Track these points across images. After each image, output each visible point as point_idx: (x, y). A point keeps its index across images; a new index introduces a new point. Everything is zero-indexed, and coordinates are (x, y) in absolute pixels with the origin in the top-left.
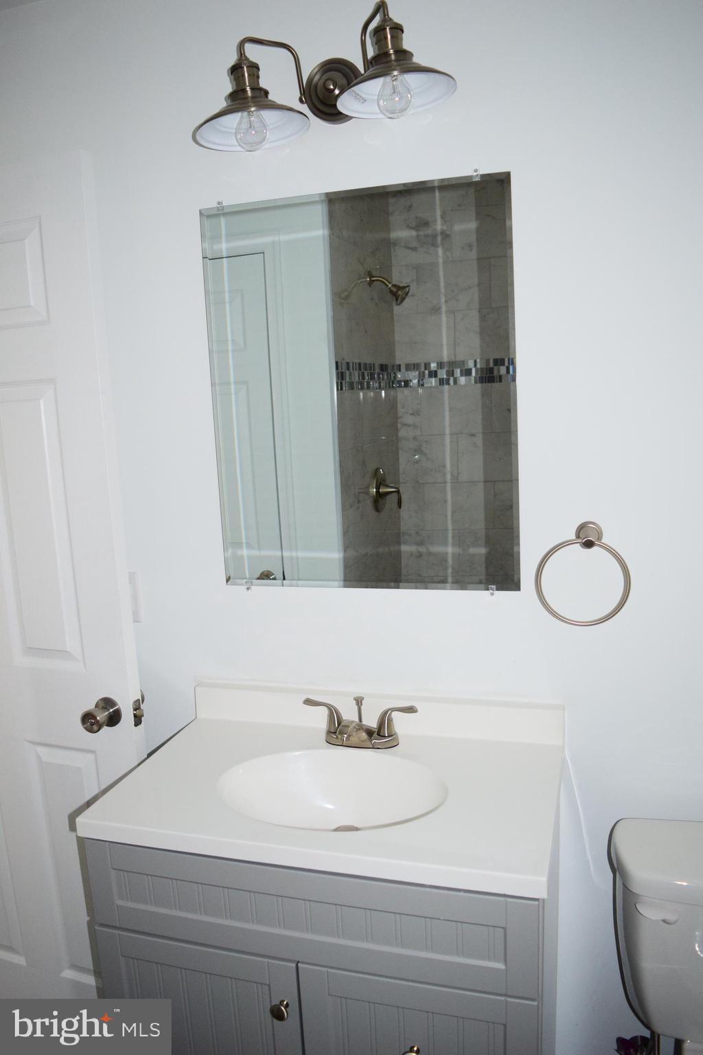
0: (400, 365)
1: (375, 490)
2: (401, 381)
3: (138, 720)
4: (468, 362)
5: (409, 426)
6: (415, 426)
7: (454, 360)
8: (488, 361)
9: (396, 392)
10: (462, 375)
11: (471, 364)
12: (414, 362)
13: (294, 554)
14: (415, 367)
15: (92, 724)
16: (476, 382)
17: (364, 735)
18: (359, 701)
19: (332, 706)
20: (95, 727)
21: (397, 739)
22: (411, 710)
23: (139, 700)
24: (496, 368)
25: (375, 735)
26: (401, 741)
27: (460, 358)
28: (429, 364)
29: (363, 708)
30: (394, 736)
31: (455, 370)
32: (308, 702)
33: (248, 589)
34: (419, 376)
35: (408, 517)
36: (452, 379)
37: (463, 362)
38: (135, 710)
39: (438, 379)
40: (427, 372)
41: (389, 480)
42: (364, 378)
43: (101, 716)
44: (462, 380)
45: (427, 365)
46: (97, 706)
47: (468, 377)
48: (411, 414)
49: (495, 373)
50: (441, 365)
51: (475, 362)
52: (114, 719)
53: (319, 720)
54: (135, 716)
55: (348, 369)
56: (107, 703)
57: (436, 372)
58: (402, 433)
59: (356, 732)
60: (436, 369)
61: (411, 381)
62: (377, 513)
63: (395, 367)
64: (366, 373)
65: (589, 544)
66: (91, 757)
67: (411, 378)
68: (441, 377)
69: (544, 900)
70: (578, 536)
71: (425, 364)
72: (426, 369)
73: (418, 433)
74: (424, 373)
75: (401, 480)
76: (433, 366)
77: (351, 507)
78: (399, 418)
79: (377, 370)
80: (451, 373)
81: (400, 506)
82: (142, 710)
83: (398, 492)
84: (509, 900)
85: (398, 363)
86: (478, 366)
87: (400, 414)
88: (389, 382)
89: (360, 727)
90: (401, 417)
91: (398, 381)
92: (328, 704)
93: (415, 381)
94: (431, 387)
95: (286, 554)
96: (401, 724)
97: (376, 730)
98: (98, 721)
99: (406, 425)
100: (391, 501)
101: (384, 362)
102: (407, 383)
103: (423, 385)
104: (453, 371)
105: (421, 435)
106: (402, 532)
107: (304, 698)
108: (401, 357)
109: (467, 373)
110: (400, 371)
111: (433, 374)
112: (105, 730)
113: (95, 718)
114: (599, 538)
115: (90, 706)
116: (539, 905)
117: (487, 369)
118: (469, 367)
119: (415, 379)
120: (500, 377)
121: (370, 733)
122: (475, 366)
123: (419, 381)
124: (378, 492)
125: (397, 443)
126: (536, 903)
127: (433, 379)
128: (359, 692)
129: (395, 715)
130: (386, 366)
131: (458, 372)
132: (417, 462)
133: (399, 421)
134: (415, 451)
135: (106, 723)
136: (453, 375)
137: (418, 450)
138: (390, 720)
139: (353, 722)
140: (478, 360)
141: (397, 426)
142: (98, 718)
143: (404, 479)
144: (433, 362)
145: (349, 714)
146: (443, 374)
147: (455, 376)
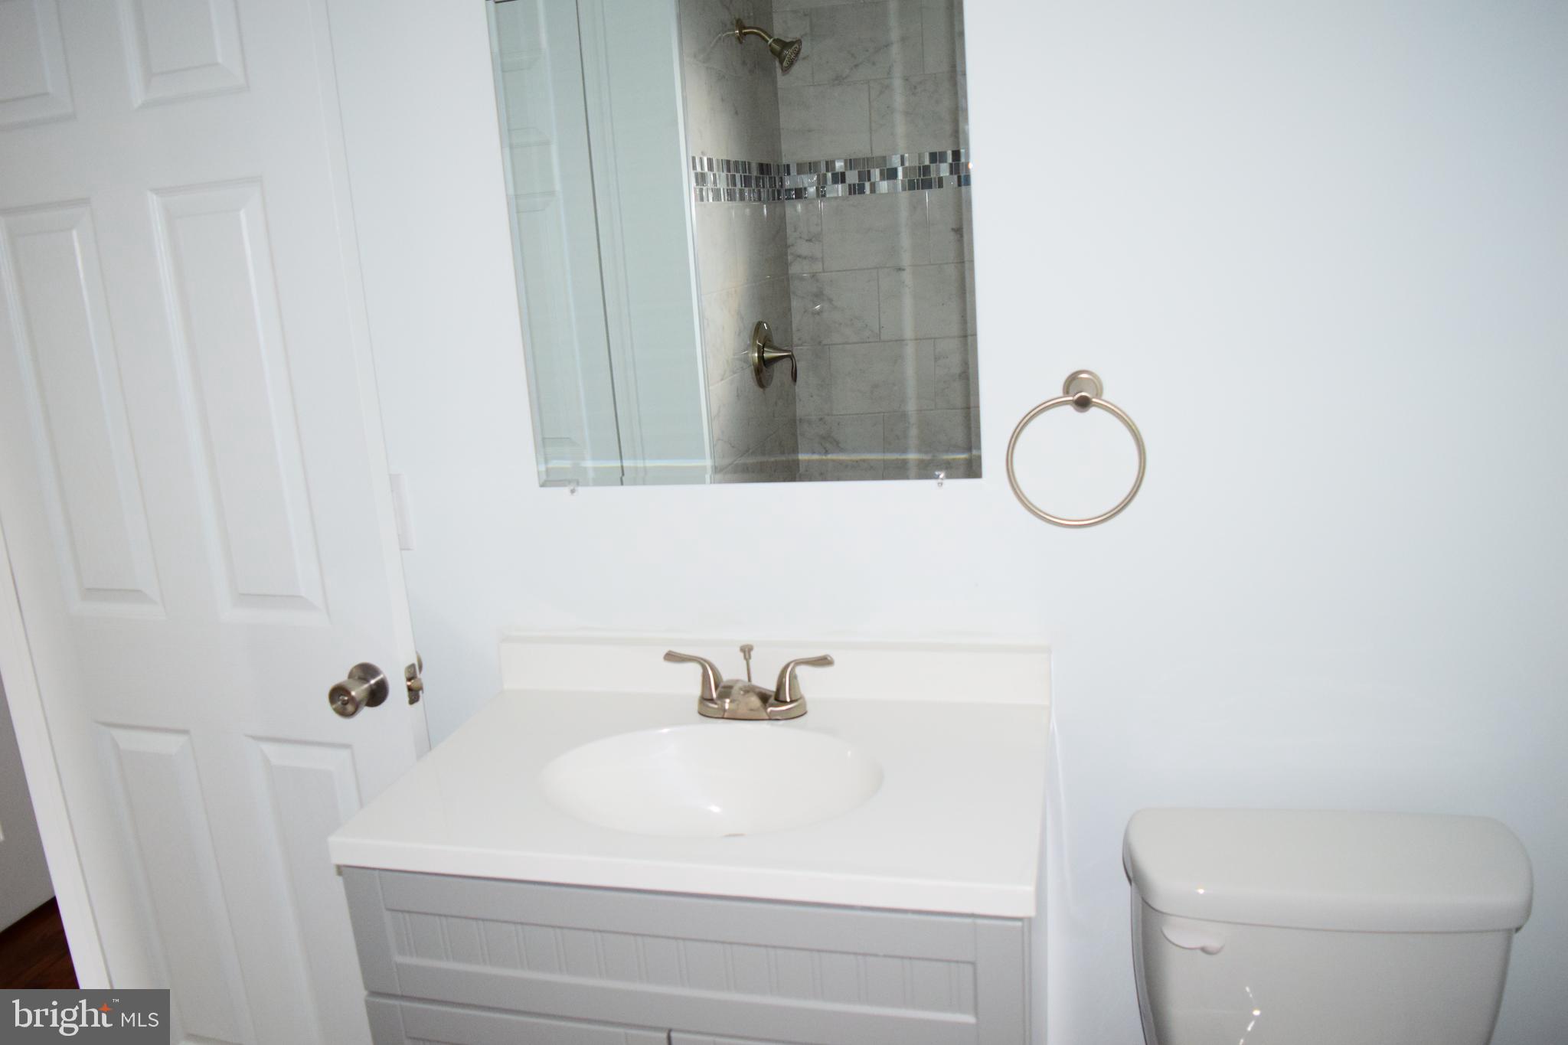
0: (788, 166)
1: (756, 355)
2: (791, 190)
3: (414, 694)
4: (891, 158)
5: (805, 258)
6: (813, 259)
7: (870, 156)
8: (920, 157)
9: (784, 207)
10: (882, 178)
11: (896, 161)
12: (809, 160)
13: (640, 464)
14: (810, 167)
15: (345, 703)
16: (904, 189)
17: (755, 702)
18: (747, 651)
19: (705, 661)
20: (350, 708)
21: (804, 705)
22: (824, 661)
23: (413, 666)
24: (933, 167)
25: (772, 700)
26: (809, 707)
27: (878, 152)
28: (833, 162)
29: (752, 662)
30: (799, 702)
31: (872, 171)
32: (671, 657)
33: (573, 491)
34: (819, 183)
35: (807, 397)
36: (867, 185)
37: (884, 158)
38: (409, 679)
39: (846, 185)
40: (829, 175)
41: (777, 339)
42: (735, 185)
43: (358, 691)
44: (884, 186)
45: (830, 165)
46: (351, 676)
47: (891, 181)
48: (807, 240)
49: (933, 175)
50: (851, 163)
51: (902, 158)
52: (377, 695)
53: (689, 682)
54: (410, 689)
55: (711, 168)
56: (366, 671)
57: (843, 174)
58: (795, 269)
59: (744, 695)
60: (843, 170)
61: (805, 189)
62: (761, 390)
63: (782, 169)
64: (738, 176)
65: (1083, 404)
66: (345, 754)
67: (806, 185)
68: (852, 182)
69: (1030, 919)
70: (1067, 392)
71: (827, 163)
72: (827, 171)
73: (818, 267)
74: (825, 176)
75: (795, 340)
76: (839, 165)
77: (722, 380)
78: (789, 246)
79: (755, 173)
80: (865, 176)
81: (794, 376)
82: (420, 679)
83: (791, 357)
84: (979, 921)
85: (785, 161)
86: (907, 164)
87: (790, 241)
88: (773, 192)
89: (749, 690)
90: (793, 245)
91: (786, 190)
92: (702, 659)
93: (812, 190)
94: (836, 198)
95: (626, 464)
96: (809, 682)
97: (773, 694)
98: (352, 699)
99: (799, 256)
100: (781, 371)
101: (765, 161)
102: (800, 193)
103: (824, 196)
104: (869, 172)
105: (824, 272)
106: (798, 418)
107: (665, 651)
108: (791, 152)
109: (891, 174)
110: (789, 174)
111: (840, 178)
112: (366, 712)
113: (347, 692)
114: (1099, 395)
115: (341, 677)
116: (1023, 927)
117: (920, 168)
118: (894, 166)
119: (812, 186)
120: (940, 180)
121: (764, 698)
122: (902, 164)
123: (817, 189)
124: (761, 357)
125: (788, 285)
126: (1019, 924)
127: (840, 186)
128: (746, 639)
129: (802, 671)
130: (768, 166)
131: (876, 174)
132: (819, 313)
133: (789, 251)
134: (816, 296)
135: (365, 703)
136: (869, 180)
137: (819, 296)
138: (793, 677)
139: (737, 681)
140: (906, 155)
141: (787, 259)
142: (353, 693)
143: (799, 339)
144: (839, 159)
145: (732, 670)
146: (852, 177)
147: (872, 180)
